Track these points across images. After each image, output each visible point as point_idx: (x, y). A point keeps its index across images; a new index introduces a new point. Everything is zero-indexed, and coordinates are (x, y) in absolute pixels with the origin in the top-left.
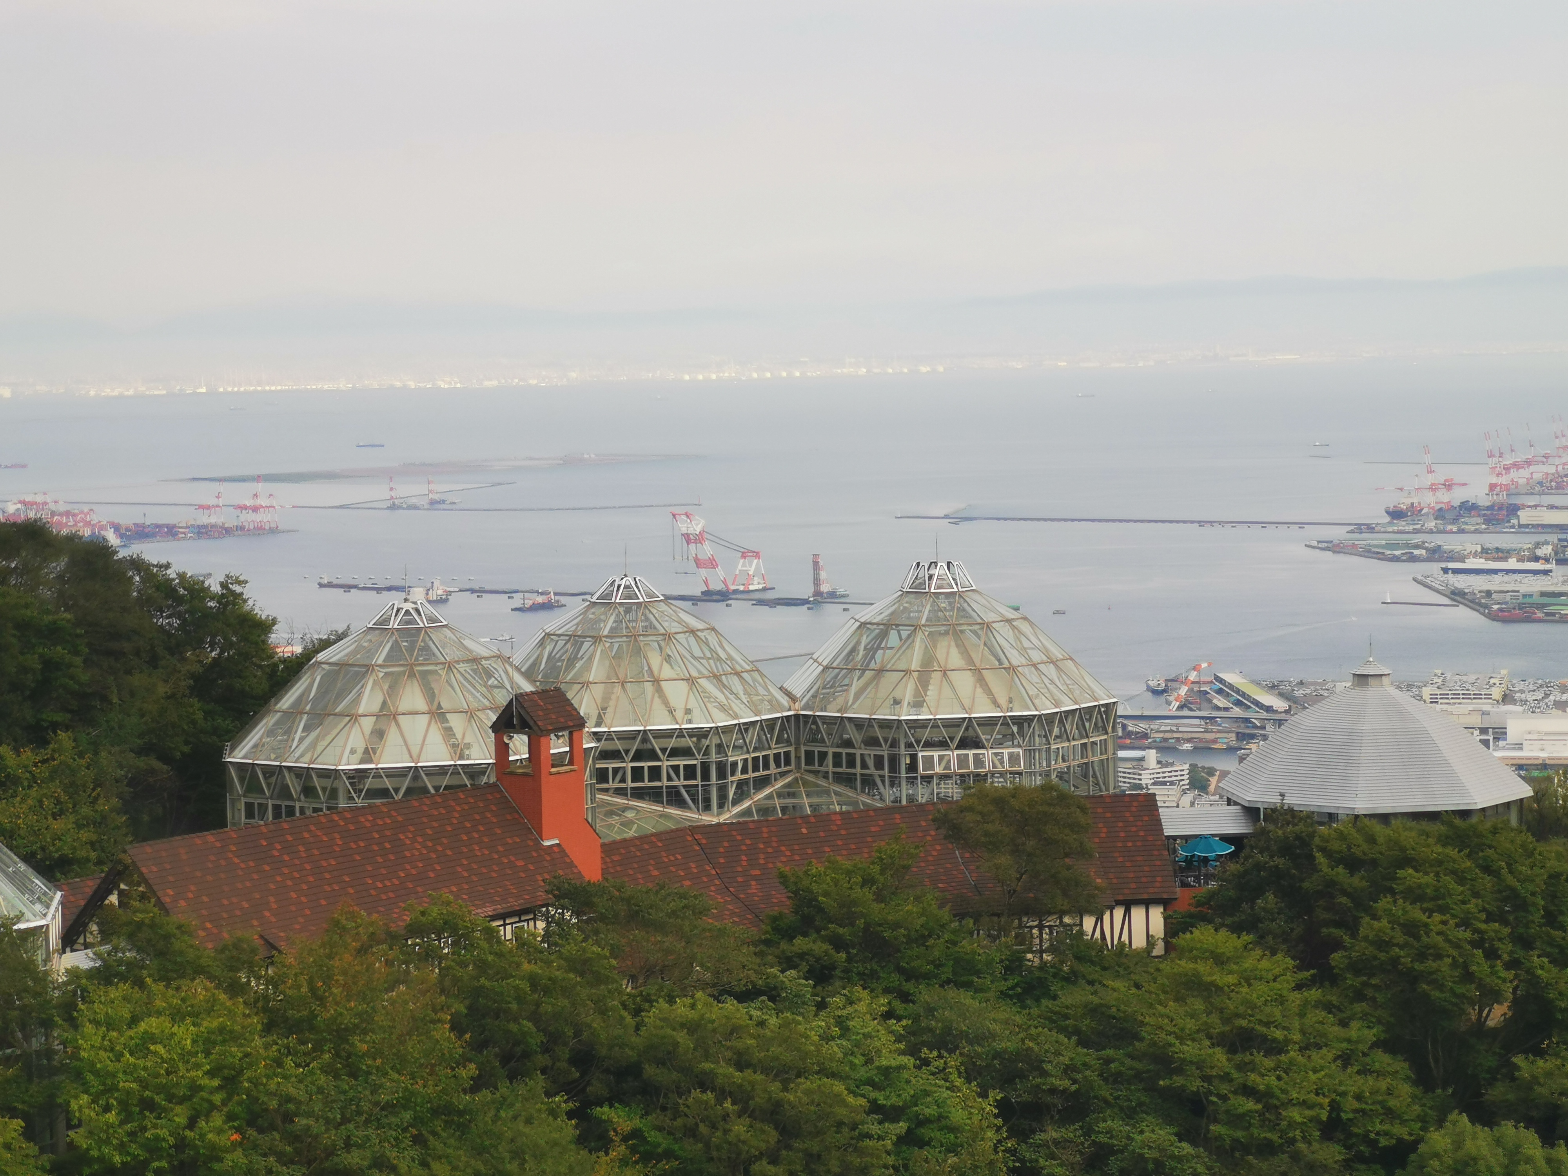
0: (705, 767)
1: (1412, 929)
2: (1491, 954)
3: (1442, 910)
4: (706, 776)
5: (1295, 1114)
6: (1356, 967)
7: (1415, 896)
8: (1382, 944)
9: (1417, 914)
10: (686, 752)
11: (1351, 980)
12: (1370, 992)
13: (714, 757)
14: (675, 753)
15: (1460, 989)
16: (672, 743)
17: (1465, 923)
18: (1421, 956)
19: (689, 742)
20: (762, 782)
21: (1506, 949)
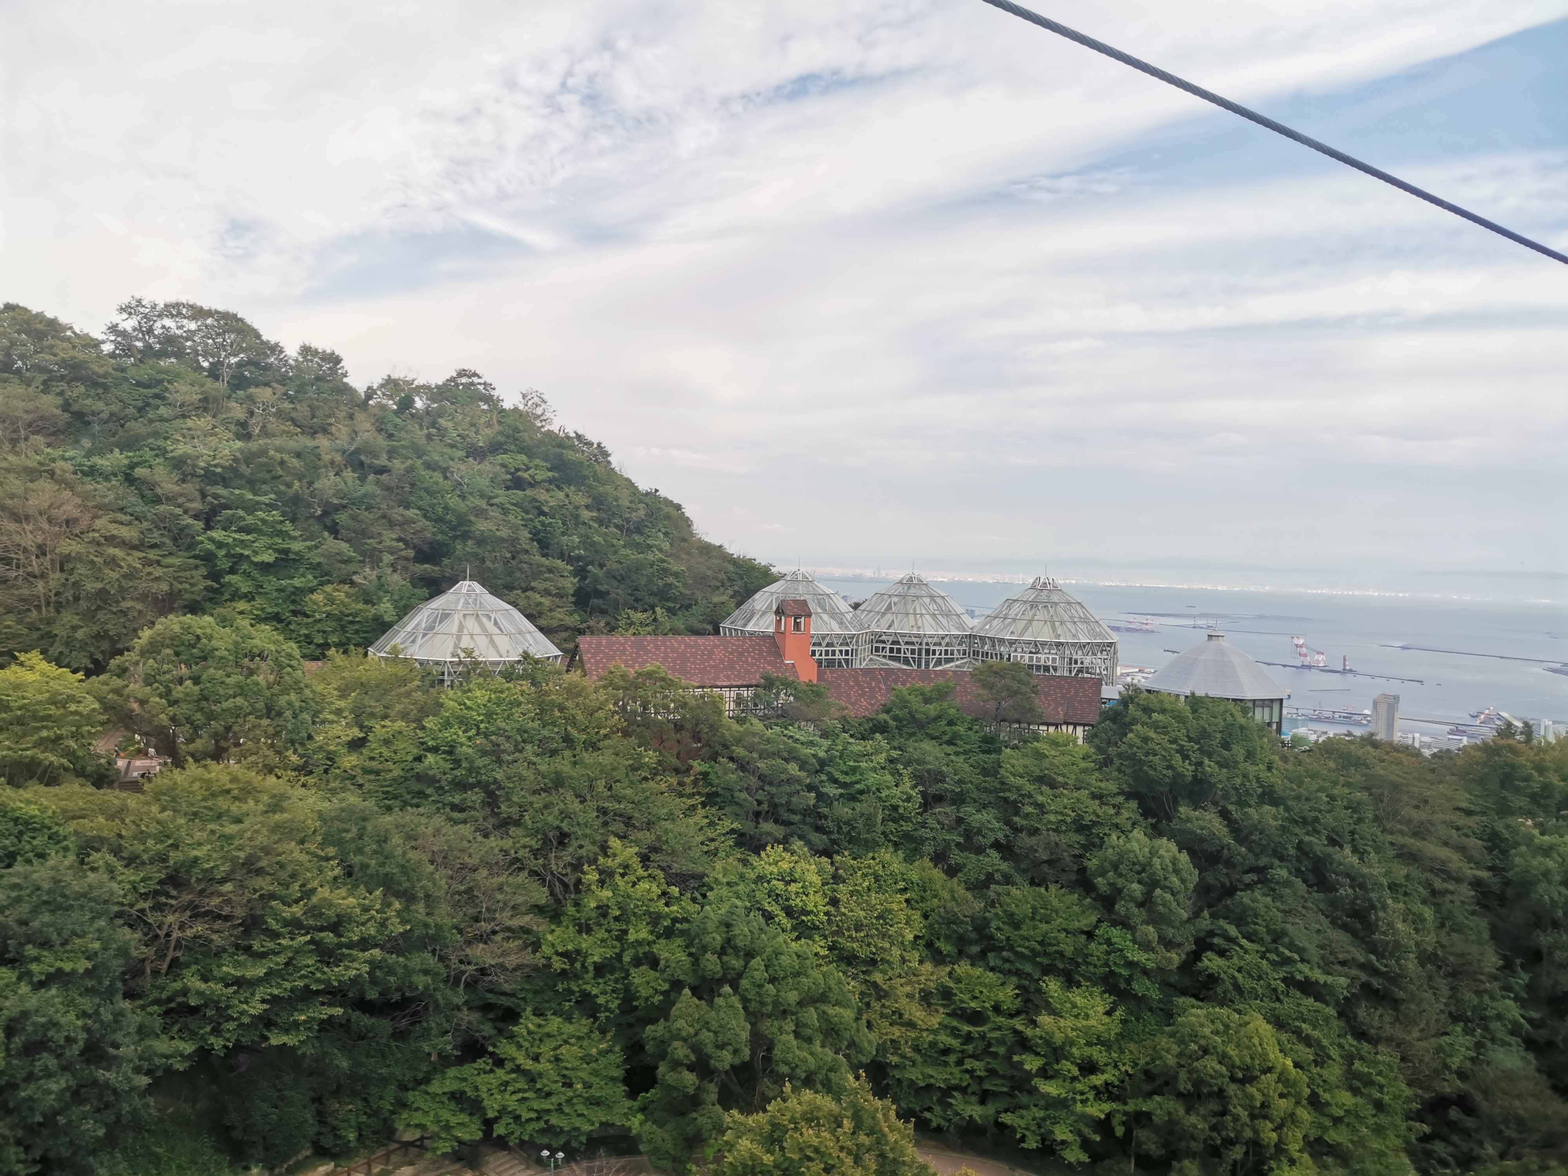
0: (920, 650)
1: (1146, 740)
2: (1186, 757)
3: (1165, 734)
4: (920, 654)
5: (1052, 818)
6: (1120, 755)
7: (1155, 726)
8: (1131, 746)
9: (1152, 734)
10: (913, 643)
11: (1117, 762)
12: (1123, 768)
13: (924, 647)
14: (907, 643)
15: (1165, 772)
16: (906, 639)
17: (1173, 741)
18: (1147, 754)
19: (914, 640)
20: (948, 661)
21: (1194, 757)
